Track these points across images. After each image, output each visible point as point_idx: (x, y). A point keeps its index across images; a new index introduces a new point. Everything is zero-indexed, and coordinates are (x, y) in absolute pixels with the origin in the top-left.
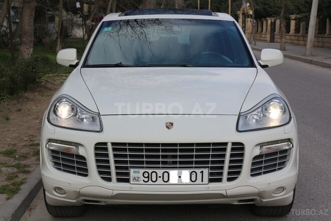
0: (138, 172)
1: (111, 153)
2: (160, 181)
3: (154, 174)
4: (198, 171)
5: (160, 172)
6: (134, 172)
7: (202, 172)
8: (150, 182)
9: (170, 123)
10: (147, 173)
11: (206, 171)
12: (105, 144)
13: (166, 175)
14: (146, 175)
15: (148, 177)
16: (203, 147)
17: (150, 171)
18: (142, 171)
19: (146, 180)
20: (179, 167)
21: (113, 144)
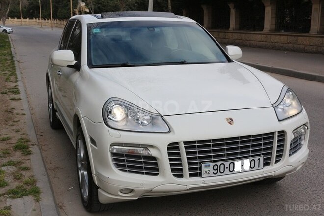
0: (209, 166)
1: (183, 151)
2: (227, 171)
3: (222, 166)
4: (256, 158)
5: (227, 164)
6: (205, 166)
7: (259, 159)
8: (219, 173)
9: (230, 119)
10: (216, 167)
11: (262, 158)
12: (177, 143)
13: (232, 165)
14: (216, 168)
15: (217, 169)
16: (257, 138)
17: (219, 164)
18: (212, 165)
19: (216, 172)
20: (240, 158)
21: (185, 143)
